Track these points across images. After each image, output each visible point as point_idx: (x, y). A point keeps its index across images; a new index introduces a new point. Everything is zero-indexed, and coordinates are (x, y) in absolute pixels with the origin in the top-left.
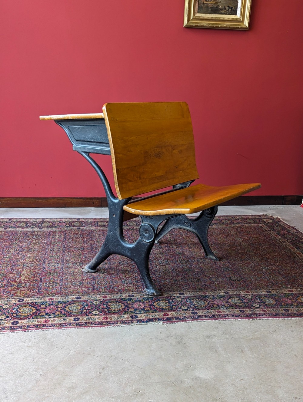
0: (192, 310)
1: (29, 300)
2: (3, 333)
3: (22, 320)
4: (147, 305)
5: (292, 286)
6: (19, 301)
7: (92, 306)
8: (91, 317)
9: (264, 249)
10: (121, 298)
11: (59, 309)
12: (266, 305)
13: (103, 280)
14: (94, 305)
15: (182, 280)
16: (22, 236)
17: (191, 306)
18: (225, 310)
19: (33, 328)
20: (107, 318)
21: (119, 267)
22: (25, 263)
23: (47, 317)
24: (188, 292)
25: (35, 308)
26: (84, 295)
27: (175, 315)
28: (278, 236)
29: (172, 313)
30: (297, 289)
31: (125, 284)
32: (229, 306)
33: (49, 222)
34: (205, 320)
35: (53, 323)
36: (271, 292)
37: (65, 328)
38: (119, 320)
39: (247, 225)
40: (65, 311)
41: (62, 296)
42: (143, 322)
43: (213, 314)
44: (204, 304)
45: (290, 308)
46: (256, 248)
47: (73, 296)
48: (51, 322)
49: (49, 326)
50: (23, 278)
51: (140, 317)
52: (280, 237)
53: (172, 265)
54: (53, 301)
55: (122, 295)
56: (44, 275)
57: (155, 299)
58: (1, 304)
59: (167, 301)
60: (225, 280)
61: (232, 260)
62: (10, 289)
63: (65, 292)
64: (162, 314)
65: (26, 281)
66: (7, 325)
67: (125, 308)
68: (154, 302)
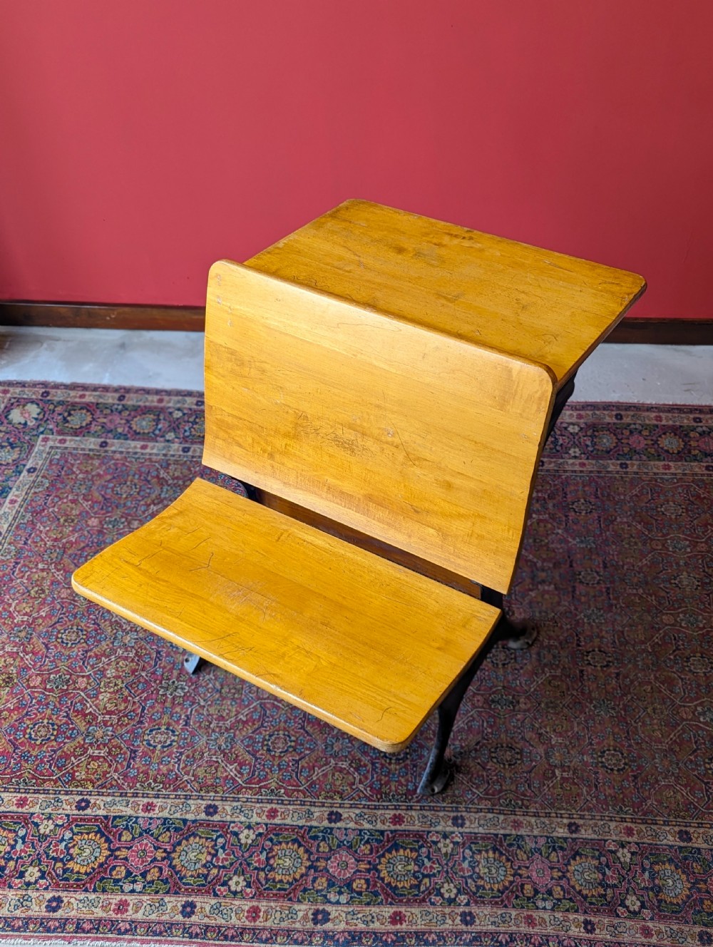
0: (466, 904)
1: (101, 806)
2: (23, 942)
3: (71, 894)
4: (363, 866)
6: (79, 806)
7: (233, 853)
8: (223, 901)
10: (309, 824)
11: (159, 854)
12: (660, 901)
13: (284, 729)
14: (241, 846)
15: (476, 750)
17: (466, 883)
18: (546, 916)
19: (88, 932)
20: (255, 913)
23: (127, 887)
24: (477, 816)
25: (107, 845)
26: (226, 800)
27: (419, 921)
29: (413, 910)
31: (332, 755)
32: (562, 893)
35: (134, 916)
36: (691, 840)
37: (157, 942)
38: (282, 924)
40: (170, 866)
41: (176, 797)
42: (337, 943)
43: (514, 928)
44: (503, 875)
47: (202, 798)
48: (130, 914)
49: (123, 929)
50: (104, 697)
51: (333, 920)
54: (151, 818)
55: (313, 809)
56: (152, 692)
57: (388, 841)
58: (38, 816)
59: (414, 855)
60: (586, 764)
61: (630, 662)
62: (69, 746)
63: (186, 778)
64: (388, 911)
65: (107, 717)
66: (38, 910)
67: (306, 875)
68: (383, 856)
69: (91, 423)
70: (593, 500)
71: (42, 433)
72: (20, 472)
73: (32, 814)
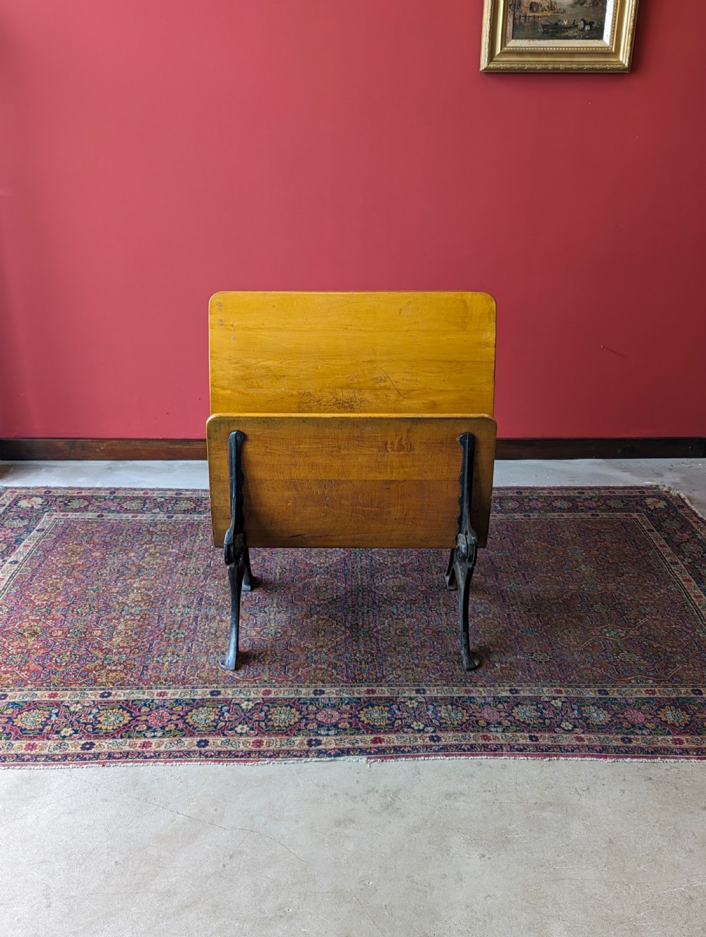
0: (433, 732)
1: (121, 695)
2: (63, 767)
3: (102, 740)
4: (345, 716)
5: (658, 680)
6: (102, 696)
7: (237, 714)
8: (231, 739)
9: (624, 581)
10: (298, 697)
11: (174, 717)
12: (588, 724)
13: (271, 651)
14: (243, 710)
15: (430, 656)
16: (130, 535)
17: (432, 722)
18: (499, 735)
19: (119, 758)
20: (259, 743)
21: (309, 621)
22: (126, 604)
23: (149, 735)
24: (435, 688)
25: (129, 714)
26: (227, 687)
27: (396, 741)
28: (666, 547)
29: (390, 736)
30: (666, 687)
31: (312, 662)
32: (509, 723)
33: (189, 499)
34: (453, 755)
35: (157, 749)
36: (608, 694)
37: (178, 761)
38: (283, 748)
39: (605, 516)
40: (184, 722)
41: (184, 688)
42: (330, 755)
43: (473, 742)
44: (460, 716)
45: (637, 734)
46: (608, 577)
47: (207, 687)
48: (154, 748)
49: (148, 756)
50: (117, 640)
51: (325, 744)
52: (668, 550)
53: (417, 619)
54: (165, 700)
55: (300, 689)
56: (158, 636)
57: (365, 702)
58: (68, 702)
59: (387, 709)
60: (520, 660)
61: (546, 608)
62: (90, 666)
63: (191, 678)
64: (369, 738)
65: (121, 650)
66: (71, 750)
67: (300, 722)
68: (362, 710)
69: (88, 506)
70: (505, 533)
71: (47, 511)
72: (31, 532)
73: (62, 702)
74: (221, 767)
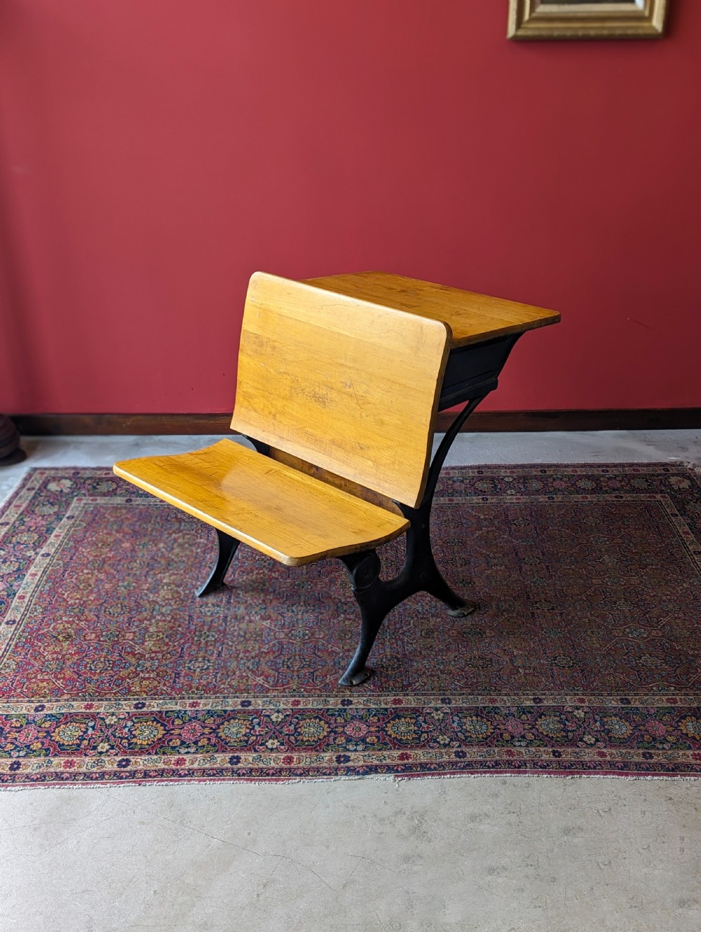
0: (458, 747)
1: (154, 706)
2: (101, 786)
3: (137, 757)
4: (373, 729)
5: (680, 686)
6: (136, 707)
7: (267, 727)
8: (262, 754)
9: (646, 574)
10: (326, 707)
11: (207, 731)
12: (610, 737)
13: (300, 655)
14: (273, 722)
15: (455, 661)
16: (158, 523)
17: (457, 735)
18: (523, 750)
19: (154, 777)
20: (289, 760)
21: (335, 621)
22: (157, 603)
23: (183, 751)
24: (460, 697)
25: (162, 728)
26: (257, 697)
27: (422, 757)
28: (689, 534)
29: (416, 752)
30: (688, 695)
31: (339, 668)
32: (533, 737)
34: (477, 772)
35: (190, 767)
36: (630, 703)
37: (211, 780)
38: (312, 765)
39: (629, 498)
40: (216, 737)
41: (216, 698)
42: (358, 773)
43: (498, 758)
44: (485, 729)
45: (658, 749)
46: (631, 569)
47: (237, 697)
48: (187, 765)
49: (183, 774)
50: (149, 644)
51: (353, 760)
52: (692, 537)
53: (442, 618)
54: (197, 711)
55: (328, 699)
56: (188, 639)
57: (391, 714)
58: (104, 714)
59: (413, 721)
60: (543, 665)
61: (570, 606)
62: (123, 673)
63: (222, 686)
64: (396, 753)
65: (153, 655)
66: (109, 767)
67: (328, 736)
68: (389, 722)
69: (116, 489)
70: (529, 518)
71: (76, 496)
72: (61, 519)
73: (98, 713)
74: (253, 786)
